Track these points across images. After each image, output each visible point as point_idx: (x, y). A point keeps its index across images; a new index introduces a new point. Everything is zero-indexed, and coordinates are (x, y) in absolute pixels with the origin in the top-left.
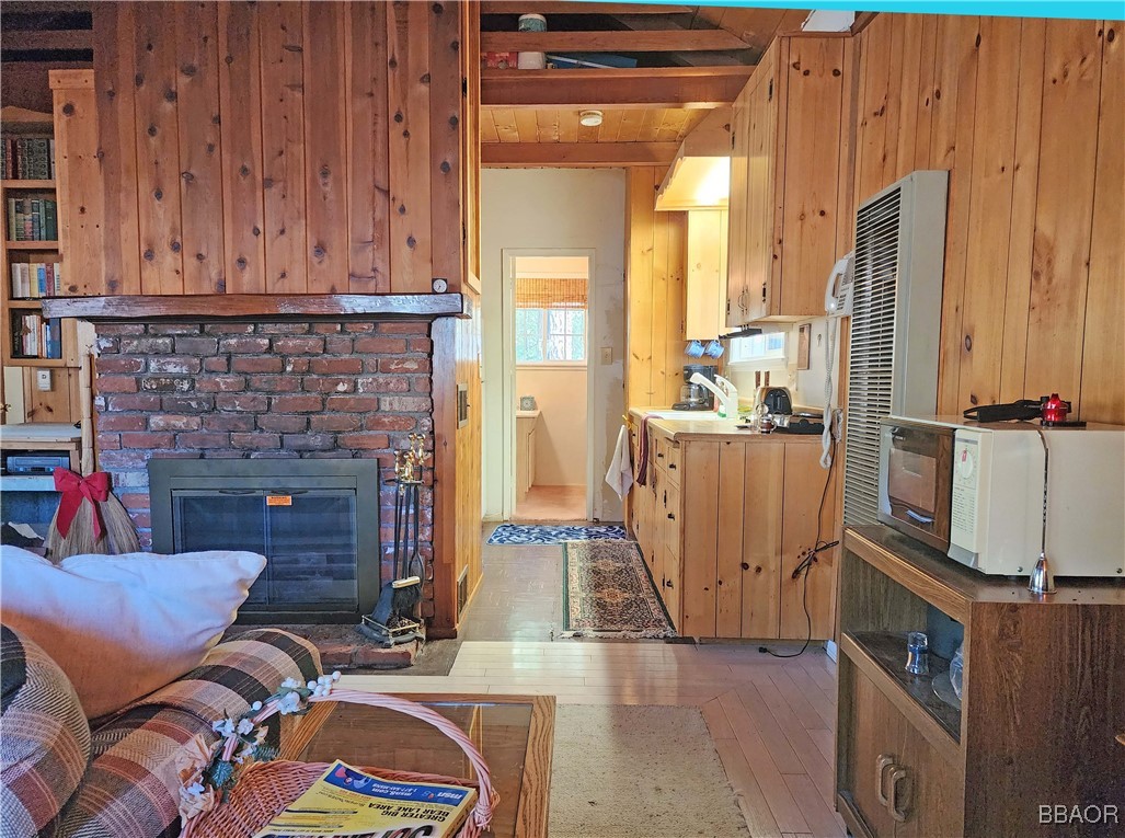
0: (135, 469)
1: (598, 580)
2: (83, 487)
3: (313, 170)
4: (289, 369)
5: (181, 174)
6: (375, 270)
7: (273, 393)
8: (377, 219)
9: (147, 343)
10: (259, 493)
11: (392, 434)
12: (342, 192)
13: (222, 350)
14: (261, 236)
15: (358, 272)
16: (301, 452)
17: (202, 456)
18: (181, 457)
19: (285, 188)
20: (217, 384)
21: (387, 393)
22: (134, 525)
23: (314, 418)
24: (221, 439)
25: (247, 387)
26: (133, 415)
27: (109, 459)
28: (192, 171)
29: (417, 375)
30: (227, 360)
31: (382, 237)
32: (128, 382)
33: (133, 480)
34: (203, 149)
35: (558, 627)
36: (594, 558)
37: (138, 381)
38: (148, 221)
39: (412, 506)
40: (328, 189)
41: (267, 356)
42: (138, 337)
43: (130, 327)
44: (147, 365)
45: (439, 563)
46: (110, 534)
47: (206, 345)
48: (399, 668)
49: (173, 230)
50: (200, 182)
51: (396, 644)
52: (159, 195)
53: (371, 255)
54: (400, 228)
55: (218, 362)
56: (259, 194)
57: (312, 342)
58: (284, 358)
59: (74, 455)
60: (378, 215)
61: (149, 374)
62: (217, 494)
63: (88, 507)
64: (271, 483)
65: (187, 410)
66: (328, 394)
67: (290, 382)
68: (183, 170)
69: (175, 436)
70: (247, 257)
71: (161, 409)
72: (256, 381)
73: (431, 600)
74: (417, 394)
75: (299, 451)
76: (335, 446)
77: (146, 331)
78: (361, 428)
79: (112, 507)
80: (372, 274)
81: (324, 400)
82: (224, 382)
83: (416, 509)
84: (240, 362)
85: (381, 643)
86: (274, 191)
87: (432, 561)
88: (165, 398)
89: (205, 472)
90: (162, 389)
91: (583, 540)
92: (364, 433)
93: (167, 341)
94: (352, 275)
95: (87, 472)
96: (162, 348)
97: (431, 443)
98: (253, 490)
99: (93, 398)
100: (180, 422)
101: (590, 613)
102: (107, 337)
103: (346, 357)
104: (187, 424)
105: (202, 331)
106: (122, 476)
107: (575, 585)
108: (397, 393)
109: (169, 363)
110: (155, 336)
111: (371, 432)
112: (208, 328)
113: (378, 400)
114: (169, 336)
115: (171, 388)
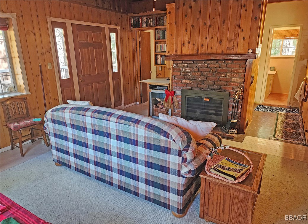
0: (179, 91)
1: (286, 125)
2: (170, 94)
3: (221, 22)
4: (211, 71)
5: (191, 26)
6: (233, 46)
7: (207, 76)
8: (236, 33)
9: (183, 65)
10: (203, 98)
11: (234, 87)
12: (227, 27)
13: (197, 67)
14: (207, 39)
15: (229, 47)
16: (212, 90)
17: (192, 89)
18: (188, 89)
19: (214, 27)
20: (196, 74)
21: (233, 77)
22: (178, 101)
23: (216, 82)
24: (196, 85)
25: (202, 75)
26: (179, 80)
27: (175, 88)
28: (194, 25)
29: (241, 73)
30: (198, 69)
31: (236, 38)
32: (179, 73)
33: (179, 93)
34: (196, 19)
35: (272, 136)
36: (286, 118)
37: (181, 73)
38: (184, 37)
39: (237, 104)
40: (224, 27)
41: (207, 68)
42: (181, 64)
43: (180, 62)
44: (182, 70)
45: (242, 117)
46: (174, 103)
47: (194, 65)
48: (231, 139)
49: (189, 39)
50: (195, 27)
51: (230, 134)
52: (186, 31)
53: (233, 42)
54: (241, 35)
55: (196, 69)
56: (208, 29)
57: (217, 65)
58: (210, 68)
59: (168, 87)
60: (236, 32)
61: (183, 71)
62: (194, 97)
63: (170, 97)
64: (205, 96)
65: (189, 79)
66: (219, 77)
67: (211, 74)
68: (192, 25)
69: (187, 84)
70: (204, 44)
71: (184, 79)
72: (204, 74)
73: (239, 125)
74: (241, 78)
75: (212, 89)
76: (220, 89)
77: (183, 62)
78: (226, 85)
79: (175, 98)
80: (233, 47)
81: (218, 78)
82: (198, 73)
83: (238, 105)
84: (201, 69)
85: (227, 133)
86: (211, 28)
87: (240, 117)
88: (185, 77)
89: (192, 92)
90: (185, 75)
91: (284, 113)
92: (227, 86)
93: (187, 64)
94: (227, 48)
95: (170, 91)
96: (186, 66)
97: (243, 90)
98: (202, 97)
99: (172, 76)
100: (188, 82)
101: (282, 134)
102: (175, 64)
103: (225, 68)
104: (189, 82)
105: (194, 62)
106: (177, 92)
107: (279, 125)
108: (236, 77)
109: (187, 69)
110: (184, 63)
111: (229, 86)
112: (195, 62)
113: (231, 79)
114: (187, 63)
115: (187, 74)
